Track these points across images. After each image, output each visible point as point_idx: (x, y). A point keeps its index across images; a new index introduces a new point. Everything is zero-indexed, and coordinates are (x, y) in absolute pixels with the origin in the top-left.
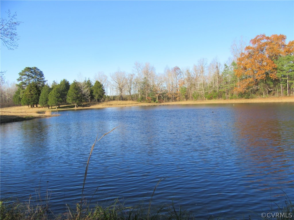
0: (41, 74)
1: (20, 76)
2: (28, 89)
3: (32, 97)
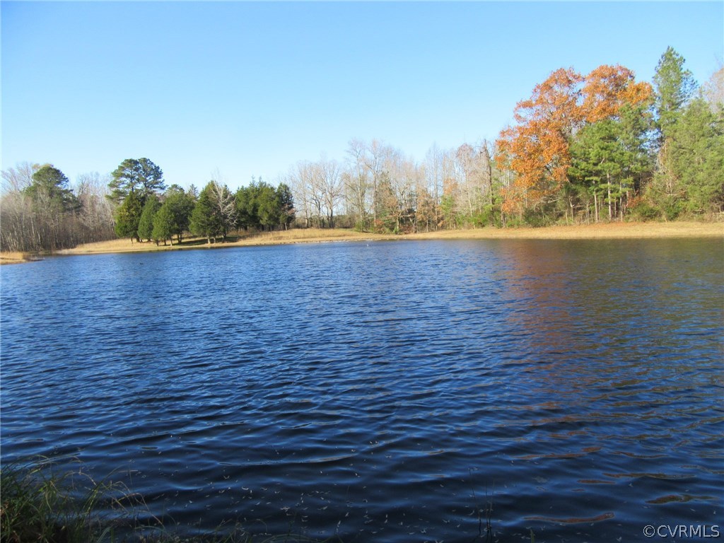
0: (157, 173)
1: (114, 179)
2: (125, 205)
3: (132, 221)
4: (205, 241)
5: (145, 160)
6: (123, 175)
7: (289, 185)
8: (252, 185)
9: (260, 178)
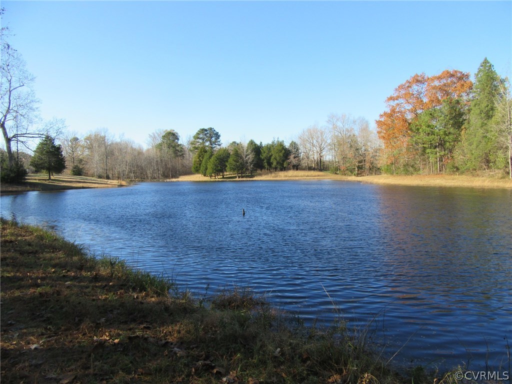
0: (217, 136)
1: (193, 140)
2: (197, 155)
4: (236, 177)
5: (211, 129)
6: (198, 138)
7: (298, 142)
8: (273, 142)
9: (278, 138)
